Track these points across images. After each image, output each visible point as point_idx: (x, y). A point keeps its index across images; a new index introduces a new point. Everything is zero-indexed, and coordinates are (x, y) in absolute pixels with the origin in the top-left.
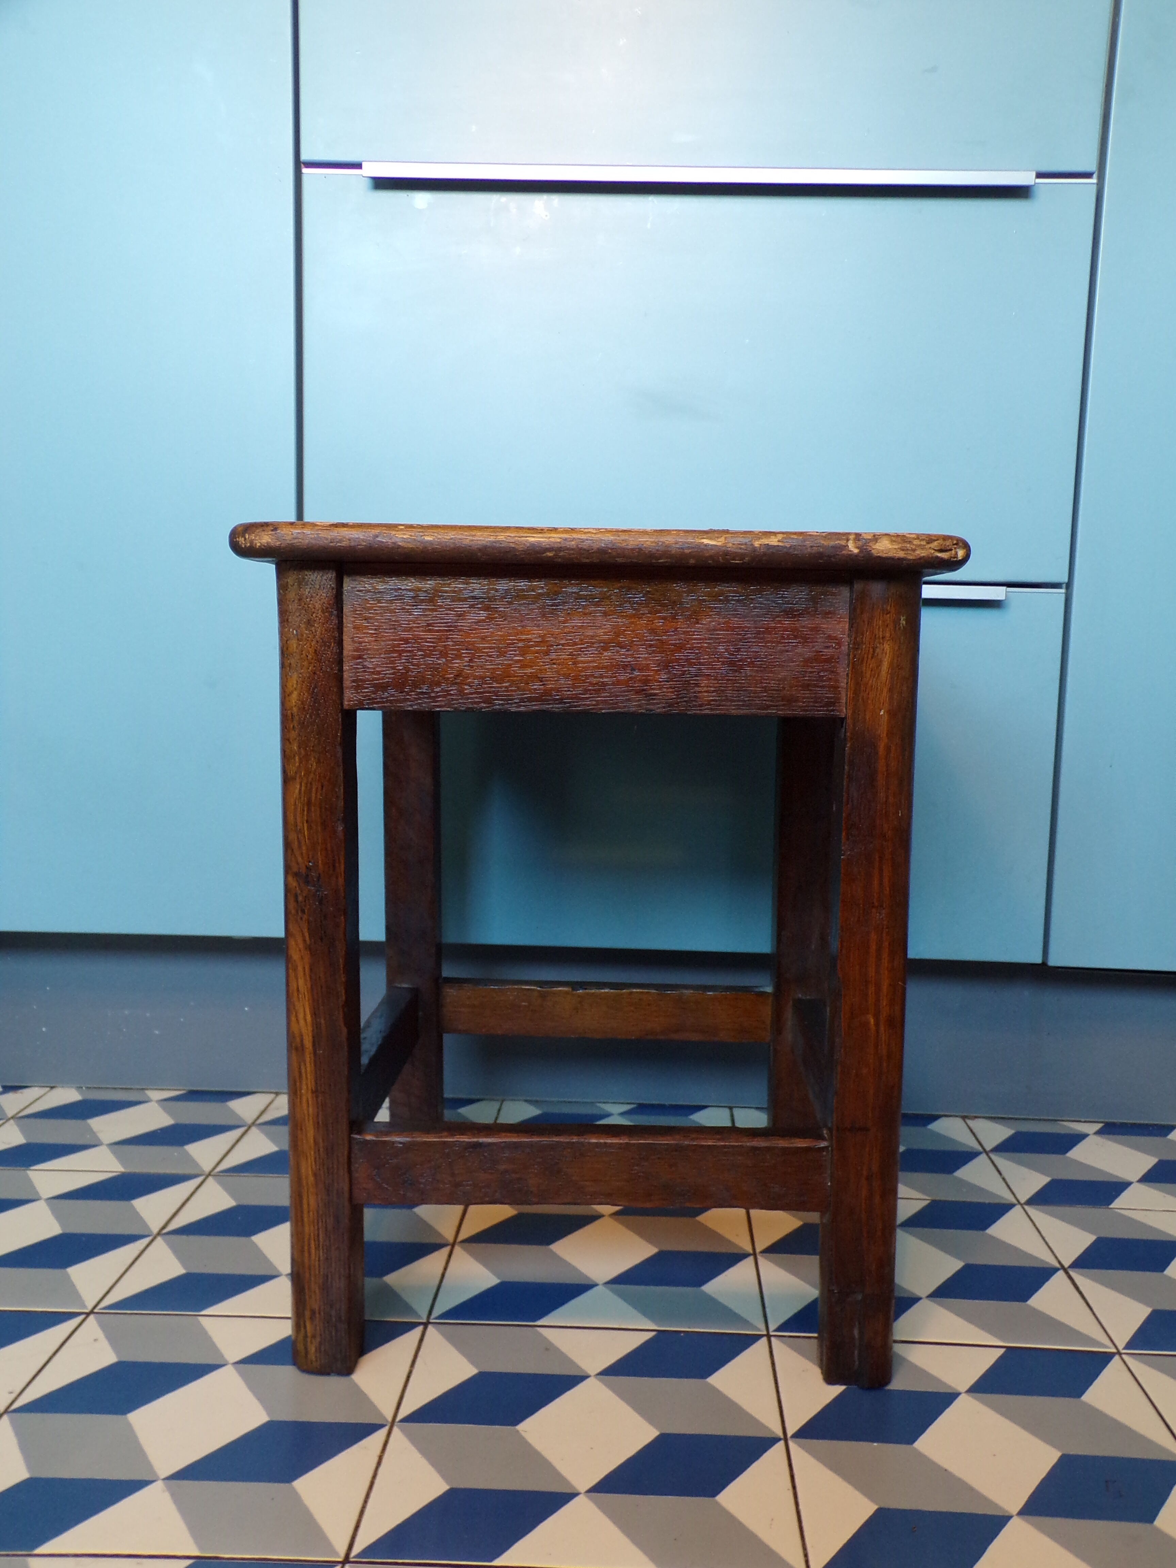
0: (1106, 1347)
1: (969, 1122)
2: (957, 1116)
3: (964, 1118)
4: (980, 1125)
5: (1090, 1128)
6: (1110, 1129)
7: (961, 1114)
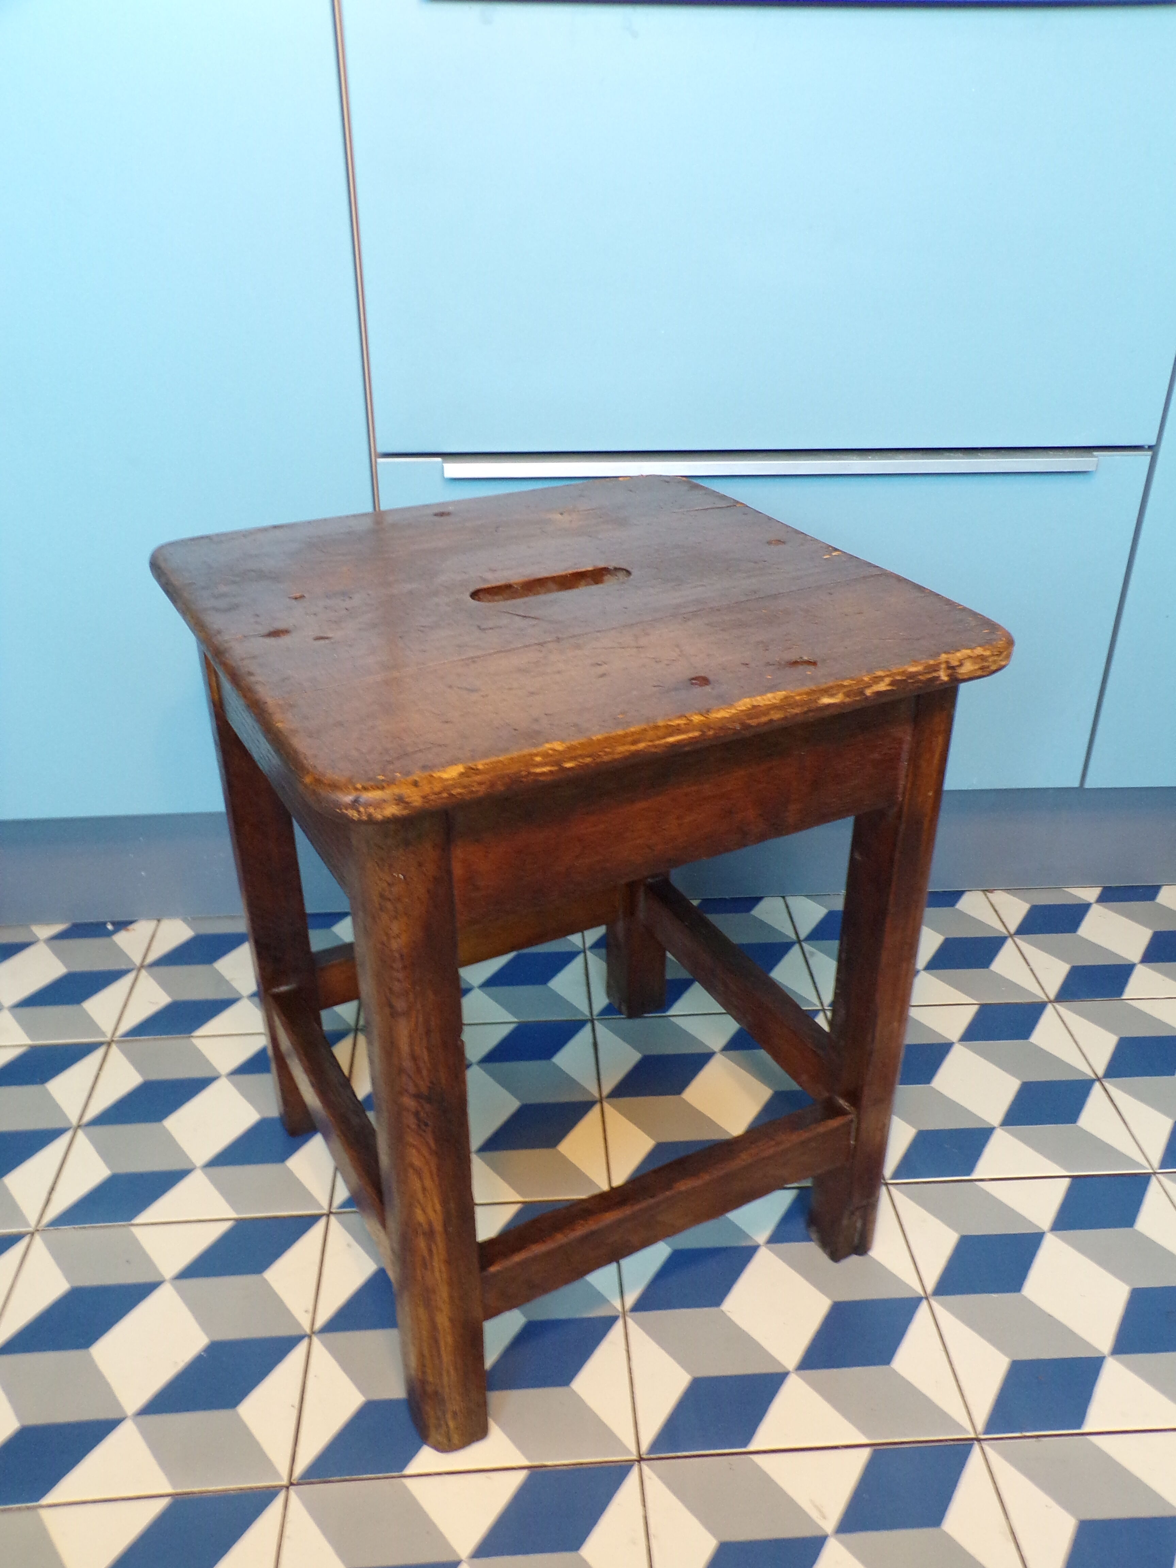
0: (1145, 1168)
1: (989, 895)
2: (979, 890)
3: (983, 891)
4: (1000, 898)
5: (1090, 894)
6: (1109, 896)
7: (982, 889)
